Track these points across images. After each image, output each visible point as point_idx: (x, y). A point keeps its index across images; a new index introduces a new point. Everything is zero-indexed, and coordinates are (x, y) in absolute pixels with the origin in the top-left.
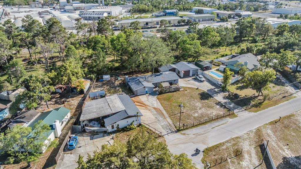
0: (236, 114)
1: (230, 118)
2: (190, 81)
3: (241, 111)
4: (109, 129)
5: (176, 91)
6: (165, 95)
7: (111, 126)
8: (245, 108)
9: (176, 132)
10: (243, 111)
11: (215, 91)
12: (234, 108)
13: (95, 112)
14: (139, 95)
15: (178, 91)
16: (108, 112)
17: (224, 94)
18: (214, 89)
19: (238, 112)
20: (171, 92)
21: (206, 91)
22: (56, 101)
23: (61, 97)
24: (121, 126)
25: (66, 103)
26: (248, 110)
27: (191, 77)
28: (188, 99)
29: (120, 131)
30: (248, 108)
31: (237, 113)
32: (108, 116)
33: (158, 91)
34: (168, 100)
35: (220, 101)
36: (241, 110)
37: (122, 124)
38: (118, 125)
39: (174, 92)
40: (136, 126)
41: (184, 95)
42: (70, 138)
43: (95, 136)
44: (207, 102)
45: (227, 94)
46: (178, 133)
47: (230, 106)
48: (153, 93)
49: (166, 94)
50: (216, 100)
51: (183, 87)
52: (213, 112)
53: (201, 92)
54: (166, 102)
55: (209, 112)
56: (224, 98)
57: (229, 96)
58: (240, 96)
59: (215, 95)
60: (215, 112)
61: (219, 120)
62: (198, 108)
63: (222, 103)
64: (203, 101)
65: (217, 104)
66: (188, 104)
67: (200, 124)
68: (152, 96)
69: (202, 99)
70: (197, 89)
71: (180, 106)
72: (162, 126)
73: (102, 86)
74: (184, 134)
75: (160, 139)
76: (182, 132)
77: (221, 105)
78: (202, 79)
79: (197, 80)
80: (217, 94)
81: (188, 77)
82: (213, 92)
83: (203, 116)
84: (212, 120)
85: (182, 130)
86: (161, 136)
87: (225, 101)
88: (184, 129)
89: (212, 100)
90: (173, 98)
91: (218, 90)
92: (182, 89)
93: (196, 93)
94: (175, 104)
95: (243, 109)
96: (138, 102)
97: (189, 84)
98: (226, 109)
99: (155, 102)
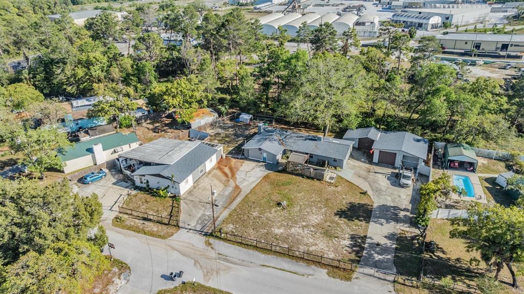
0: (355, 275)
2: (377, 174)
3: (379, 278)
5: (313, 179)
6: (284, 177)
8: (402, 278)
9: (206, 235)
10: (385, 280)
11: (396, 215)
12: (376, 265)
15: (318, 180)
16: (154, 158)
17: (408, 229)
19: (370, 275)
20: (303, 176)
21: (375, 205)
24: (151, 185)
25: (162, 132)
26: (398, 286)
27: (395, 168)
28: (313, 201)
30: (407, 283)
31: (360, 276)
33: (285, 165)
35: (369, 235)
36: (382, 276)
38: (148, 181)
39: (308, 178)
40: (169, 194)
41: (320, 192)
43: (122, 183)
44: (337, 224)
45: (412, 231)
46: (204, 237)
47: (376, 255)
48: (271, 166)
49: (290, 176)
50: (366, 229)
51: (342, 178)
52: (316, 244)
53: (363, 202)
54: (267, 187)
55: (311, 240)
56: (390, 237)
57: (413, 238)
58: (444, 252)
59: (383, 220)
60: (321, 246)
61: (301, 263)
62: (304, 224)
63: (368, 241)
64: (337, 218)
65: (353, 238)
66: (297, 208)
67: (256, 247)
68: (263, 169)
69: (341, 214)
70: (365, 193)
71: (279, 204)
72: (203, 215)
73: (229, 127)
74: (210, 244)
75: (171, 230)
76: (212, 240)
77: (358, 244)
78: (403, 181)
79: (396, 179)
80: (388, 222)
81: (388, 167)
82: (390, 214)
83: (285, 240)
84: (288, 254)
85: (217, 237)
86: (177, 226)
87: (384, 242)
88: (221, 238)
89: (356, 225)
90: (291, 187)
91: (405, 216)
92: (332, 181)
93: (346, 199)
94: (276, 197)
95: (391, 278)
96: (231, 169)
97: (365, 179)
98: (353, 256)
99: (252, 179)
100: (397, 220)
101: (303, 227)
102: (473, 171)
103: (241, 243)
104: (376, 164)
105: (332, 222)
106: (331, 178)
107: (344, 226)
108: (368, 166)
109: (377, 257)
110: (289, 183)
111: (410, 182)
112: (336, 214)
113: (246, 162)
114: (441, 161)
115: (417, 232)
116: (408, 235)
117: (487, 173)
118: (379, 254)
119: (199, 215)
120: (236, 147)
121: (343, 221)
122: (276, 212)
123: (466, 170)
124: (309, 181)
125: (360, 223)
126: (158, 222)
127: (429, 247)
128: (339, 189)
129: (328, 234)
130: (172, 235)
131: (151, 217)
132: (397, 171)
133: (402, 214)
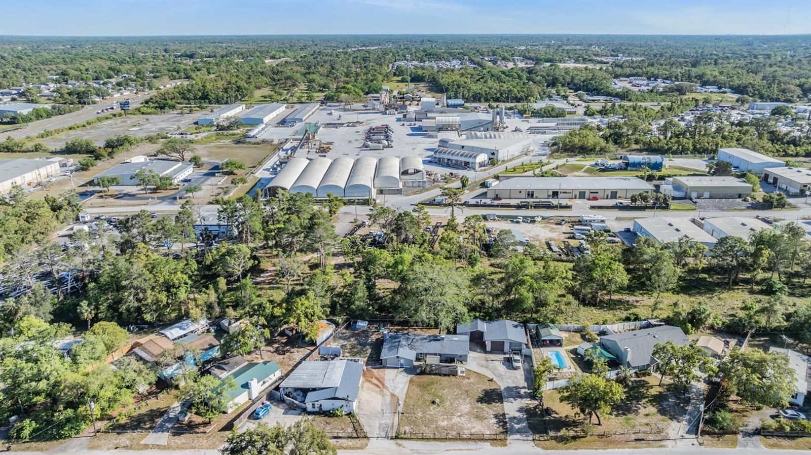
0: (508, 442)
1: (491, 445)
2: (493, 362)
3: (524, 440)
4: (309, 407)
5: (449, 375)
6: (425, 379)
7: (311, 404)
8: (537, 437)
9: (392, 438)
10: (528, 440)
11: (519, 393)
12: (519, 431)
13: (303, 379)
14: (388, 368)
15: (453, 376)
16: (317, 384)
17: (530, 402)
18: (524, 388)
19: (517, 440)
20: (440, 375)
21: (502, 388)
22: (277, 348)
23: (286, 344)
24: (324, 408)
25: (288, 354)
26: (537, 442)
27: (505, 354)
28: (457, 395)
29: (322, 414)
30: (541, 438)
31: (511, 441)
32: (314, 390)
33: (421, 367)
34: (424, 387)
35: (506, 413)
36: (525, 438)
37: (327, 405)
38: (321, 405)
39: (445, 375)
40: (344, 413)
41: (459, 386)
42: (263, 404)
43: (291, 411)
44: (482, 409)
45: (533, 403)
46: (392, 441)
47: (515, 425)
48: (411, 370)
49: (429, 376)
50: (503, 409)
51: (470, 371)
52: (474, 427)
53: (492, 388)
54: (417, 390)
55: (469, 425)
56: (521, 410)
57: (535, 408)
58: (557, 413)
59: (512, 399)
60: (478, 427)
61: (470, 442)
62: (459, 414)
63: (507, 416)
64: (479, 405)
65: (496, 416)
66: (448, 403)
67: (434, 439)
68: (405, 374)
69: (481, 400)
70: (491, 380)
71: (433, 402)
72: (380, 424)
73: (349, 337)
74: (400, 445)
75: (364, 441)
76: (399, 441)
77: (501, 419)
78: (515, 364)
79: (509, 362)
80: (515, 400)
81: (499, 354)
82: (514, 393)
83: (452, 428)
84: (459, 438)
85: (402, 438)
86: (365, 437)
87: (518, 415)
88: (405, 439)
89: (495, 407)
90: (435, 386)
91: (525, 392)
92: (464, 375)
93: (480, 388)
94: (429, 398)
95: (531, 438)
96: (377, 379)
97: (487, 367)
98: (501, 429)
99: (401, 386)
100: (521, 397)
101: (460, 416)
102: (561, 345)
103: (422, 439)
104: (490, 352)
105: (478, 408)
106: (462, 372)
107: (487, 409)
108: (484, 355)
109: (517, 426)
110: (432, 383)
111: (520, 365)
112: (478, 402)
113: (387, 371)
114: (537, 341)
115: (536, 403)
116: (531, 406)
117: (570, 345)
118: (517, 424)
119: (378, 425)
120: (369, 357)
121: (484, 406)
122: (434, 409)
123: (555, 346)
124: (446, 378)
125: (497, 405)
126: (349, 437)
127: (548, 411)
128: (472, 380)
129: (479, 417)
130: (367, 445)
131: (340, 435)
132: (507, 356)
133: (522, 391)
